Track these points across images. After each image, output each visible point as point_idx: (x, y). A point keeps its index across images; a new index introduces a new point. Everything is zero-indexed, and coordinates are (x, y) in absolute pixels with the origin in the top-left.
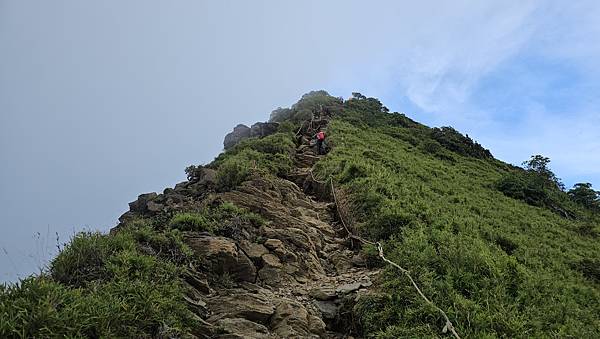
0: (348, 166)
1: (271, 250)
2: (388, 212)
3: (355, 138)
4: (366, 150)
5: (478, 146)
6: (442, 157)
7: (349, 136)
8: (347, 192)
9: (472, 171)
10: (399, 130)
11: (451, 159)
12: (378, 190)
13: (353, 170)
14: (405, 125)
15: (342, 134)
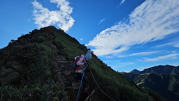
0: (59, 41)
5: (78, 41)
10: (67, 36)
11: (73, 42)
14: (68, 36)
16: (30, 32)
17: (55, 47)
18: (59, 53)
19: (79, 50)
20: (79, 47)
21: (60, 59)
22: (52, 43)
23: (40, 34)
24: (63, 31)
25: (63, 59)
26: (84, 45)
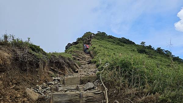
1: (80, 58)
5: (131, 41)
6: (121, 45)
10: (110, 40)
11: (123, 45)
14: (112, 38)
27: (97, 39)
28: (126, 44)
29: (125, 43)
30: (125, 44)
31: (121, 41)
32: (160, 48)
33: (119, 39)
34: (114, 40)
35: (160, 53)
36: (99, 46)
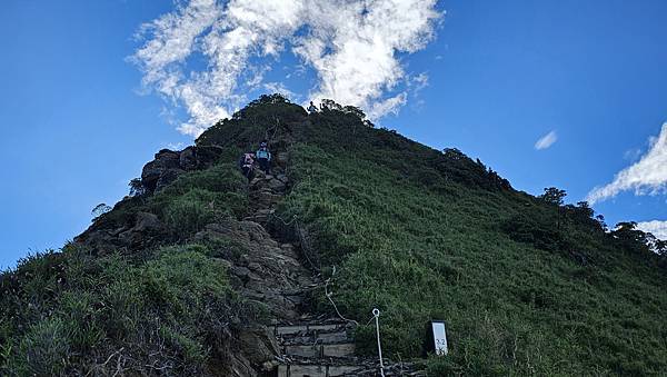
0: (312, 206)
2: (343, 243)
3: (325, 169)
4: (337, 185)
5: (492, 175)
6: (441, 191)
7: (318, 167)
8: (310, 230)
9: (477, 208)
10: (386, 152)
11: (452, 193)
12: (338, 228)
13: (318, 210)
14: (394, 147)
15: (308, 163)
16: (135, 183)
17: (283, 259)
18: (309, 306)
19: (507, 249)
20: (512, 230)
21: (306, 351)
22: (261, 233)
23: (190, 176)
24: (353, 115)
25: (330, 351)
26: (554, 194)
27: (321, 145)
28: (468, 184)
29: (459, 177)
30: (459, 188)
31: (442, 170)
32: (629, 225)
33: (434, 158)
34: (408, 159)
35: (629, 250)
36: (336, 191)
